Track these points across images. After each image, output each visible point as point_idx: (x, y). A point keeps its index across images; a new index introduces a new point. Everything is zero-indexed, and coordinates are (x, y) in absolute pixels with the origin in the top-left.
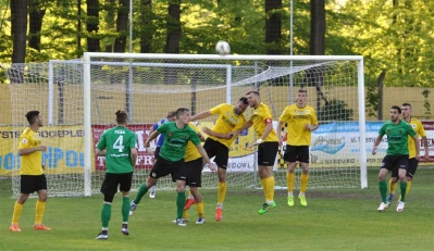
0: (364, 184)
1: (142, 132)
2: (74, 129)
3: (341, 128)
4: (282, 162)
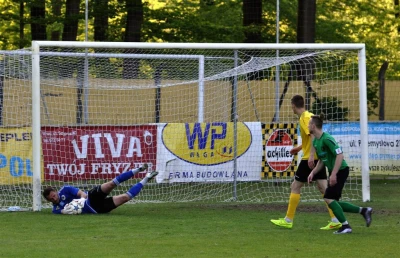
0: (366, 196)
1: (100, 135)
2: (20, 132)
3: (337, 130)
4: (267, 170)
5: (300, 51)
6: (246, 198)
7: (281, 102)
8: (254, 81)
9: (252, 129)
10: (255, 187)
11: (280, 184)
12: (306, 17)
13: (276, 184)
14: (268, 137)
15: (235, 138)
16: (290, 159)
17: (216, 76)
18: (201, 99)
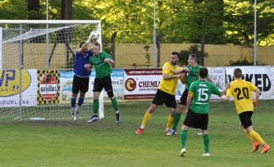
0: (102, 115)
4: (40, 99)
5: (63, 25)
6: (27, 117)
8: (32, 44)
9: (31, 74)
10: (33, 111)
11: (48, 108)
13: (46, 108)
14: (41, 79)
15: (21, 79)
16: (55, 92)
17: (10, 41)
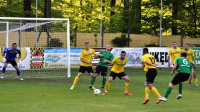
0: (69, 75)
3: (59, 51)
4: (32, 65)
5: (45, 21)
7: (38, 40)
8: (28, 32)
9: (27, 50)
10: (27, 72)
11: (37, 71)
12: (47, 8)
13: (35, 71)
14: (33, 53)
16: (41, 62)
17: (13, 30)
18: (7, 38)
